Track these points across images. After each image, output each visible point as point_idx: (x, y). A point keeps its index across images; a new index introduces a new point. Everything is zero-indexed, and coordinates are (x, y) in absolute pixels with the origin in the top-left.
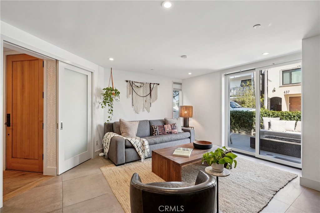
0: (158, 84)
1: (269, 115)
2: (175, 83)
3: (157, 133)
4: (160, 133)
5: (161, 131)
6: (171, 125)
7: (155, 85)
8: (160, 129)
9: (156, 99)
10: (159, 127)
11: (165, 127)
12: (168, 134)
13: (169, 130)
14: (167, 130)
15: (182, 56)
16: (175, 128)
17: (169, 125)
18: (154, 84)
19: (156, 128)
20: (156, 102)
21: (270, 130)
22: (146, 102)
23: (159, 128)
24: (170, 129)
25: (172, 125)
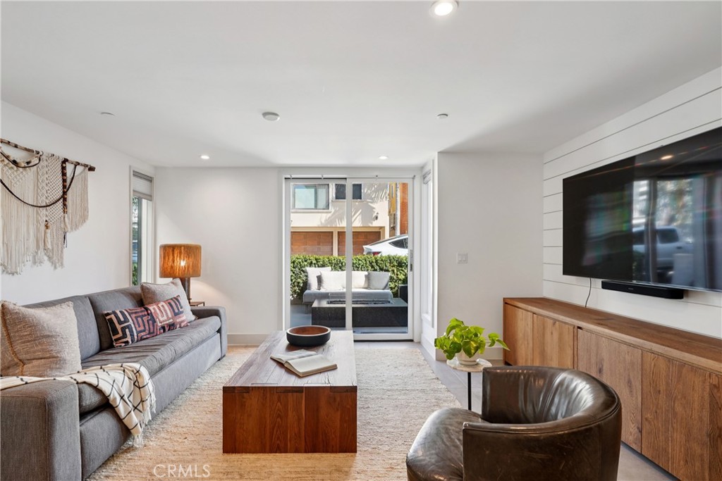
0: (92, 169)
1: (311, 262)
2: (137, 174)
3: (132, 335)
4: (142, 334)
5: (144, 326)
6: (169, 303)
7: (79, 169)
8: (139, 319)
9: (84, 218)
10: (133, 316)
11: (153, 311)
12: (164, 331)
13: (165, 318)
14: (162, 319)
15: (265, 114)
16: (181, 310)
17: (162, 303)
18: (79, 164)
19: (126, 320)
20: (83, 229)
21: (323, 290)
22: (47, 227)
23: (136, 318)
24: (170, 316)
25: (173, 303)
